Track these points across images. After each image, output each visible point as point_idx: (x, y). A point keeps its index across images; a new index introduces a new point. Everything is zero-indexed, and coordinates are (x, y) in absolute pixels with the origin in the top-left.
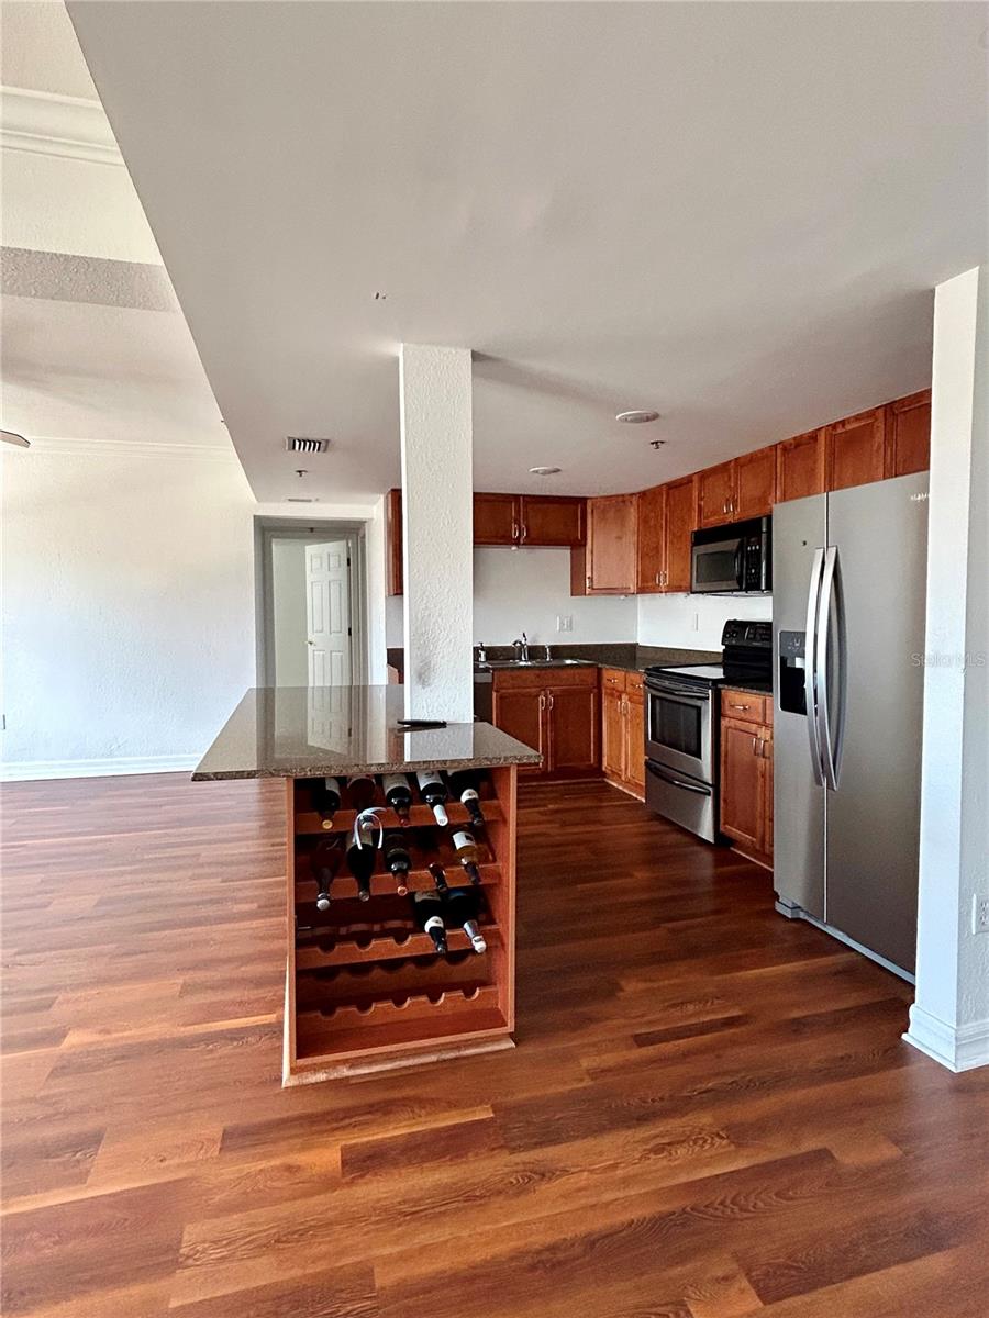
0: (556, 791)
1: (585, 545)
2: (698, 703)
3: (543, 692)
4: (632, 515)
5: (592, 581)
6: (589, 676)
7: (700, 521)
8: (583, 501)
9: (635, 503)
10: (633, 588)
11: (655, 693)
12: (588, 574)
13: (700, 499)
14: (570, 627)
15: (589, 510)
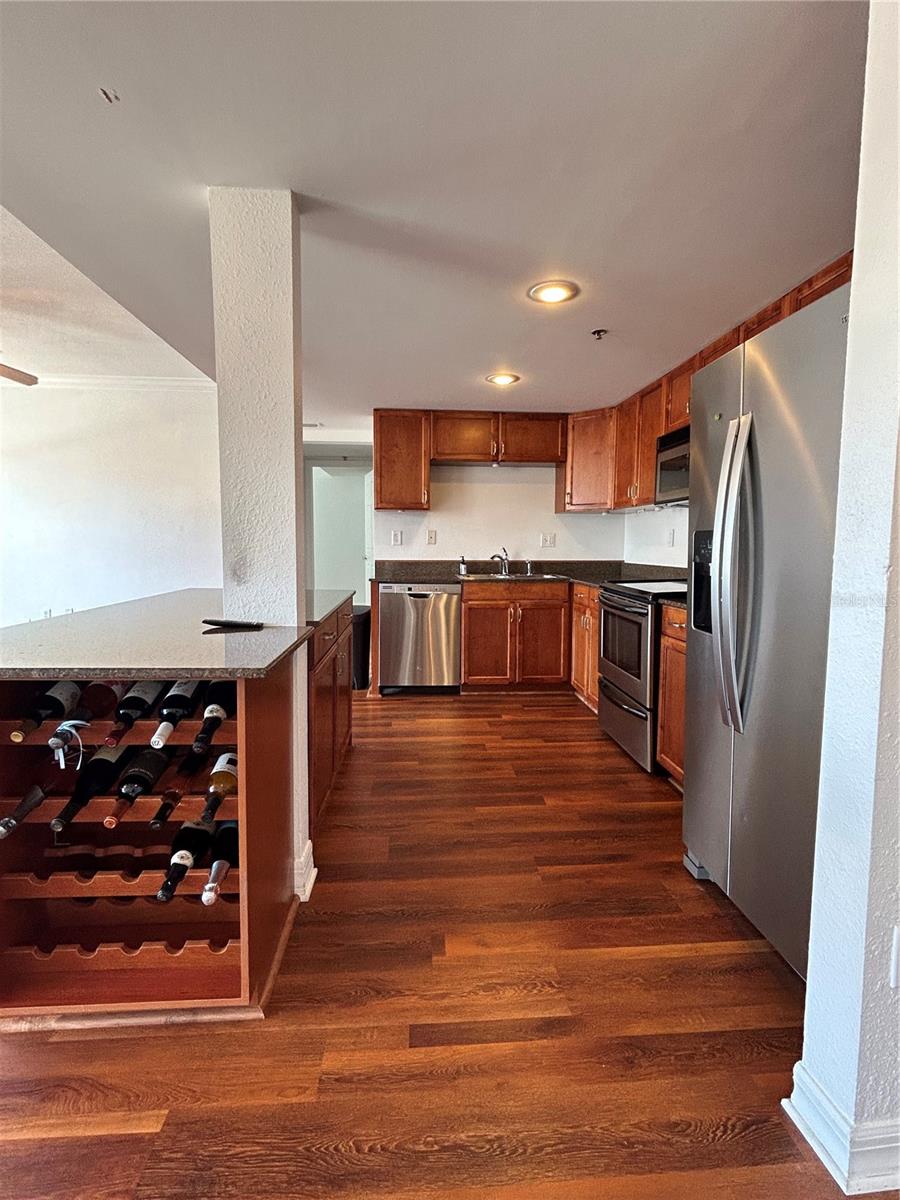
0: (519, 702)
1: (565, 461)
2: (639, 619)
3: (512, 605)
4: (612, 427)
5: (571, 497)
6: (561, 591)
7: (667, 425)
8: (564, 417)
9: (614, 416)
10: (610, 504)
11: (606, 608)
12: (568, 490)
13: (667, 403)
14: (554, 543)
15: (570, 427)
